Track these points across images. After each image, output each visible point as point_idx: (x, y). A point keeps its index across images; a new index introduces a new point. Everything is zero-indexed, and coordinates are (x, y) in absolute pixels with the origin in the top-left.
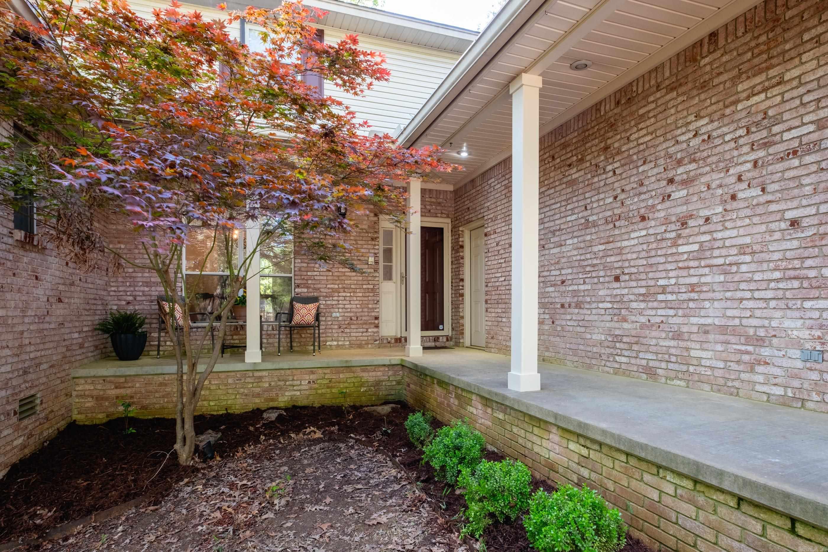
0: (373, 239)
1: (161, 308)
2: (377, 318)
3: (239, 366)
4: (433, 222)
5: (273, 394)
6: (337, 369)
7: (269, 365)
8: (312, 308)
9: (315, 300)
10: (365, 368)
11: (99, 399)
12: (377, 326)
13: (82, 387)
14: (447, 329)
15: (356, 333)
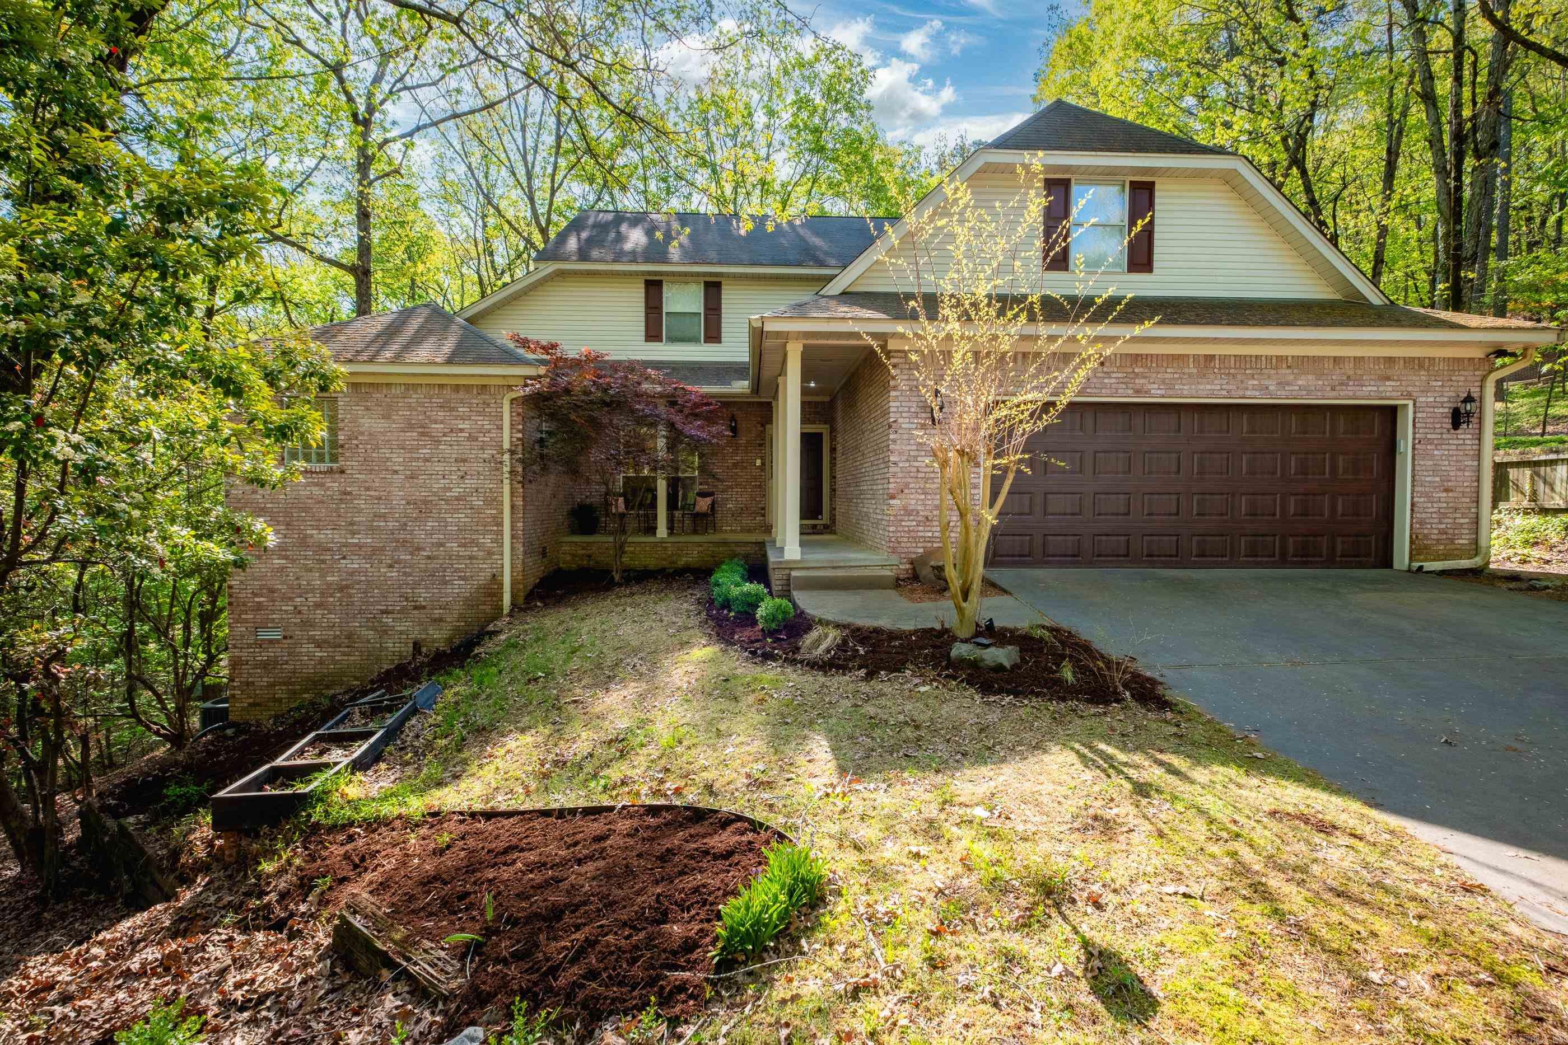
0: (760, 445)
1: (606, 500)
2: (763, 509)
3: (651, 539)
4: (812, 429)
5: (675, 558)
6: (718, 544)
7: (672, 539)
8: (708, 500)
9: (711, 494)
10: (737, 543)
11: (574, 555)
12: (763, 515)
13: (566, 548)
14: (825, 519)
15: (746, 521)
